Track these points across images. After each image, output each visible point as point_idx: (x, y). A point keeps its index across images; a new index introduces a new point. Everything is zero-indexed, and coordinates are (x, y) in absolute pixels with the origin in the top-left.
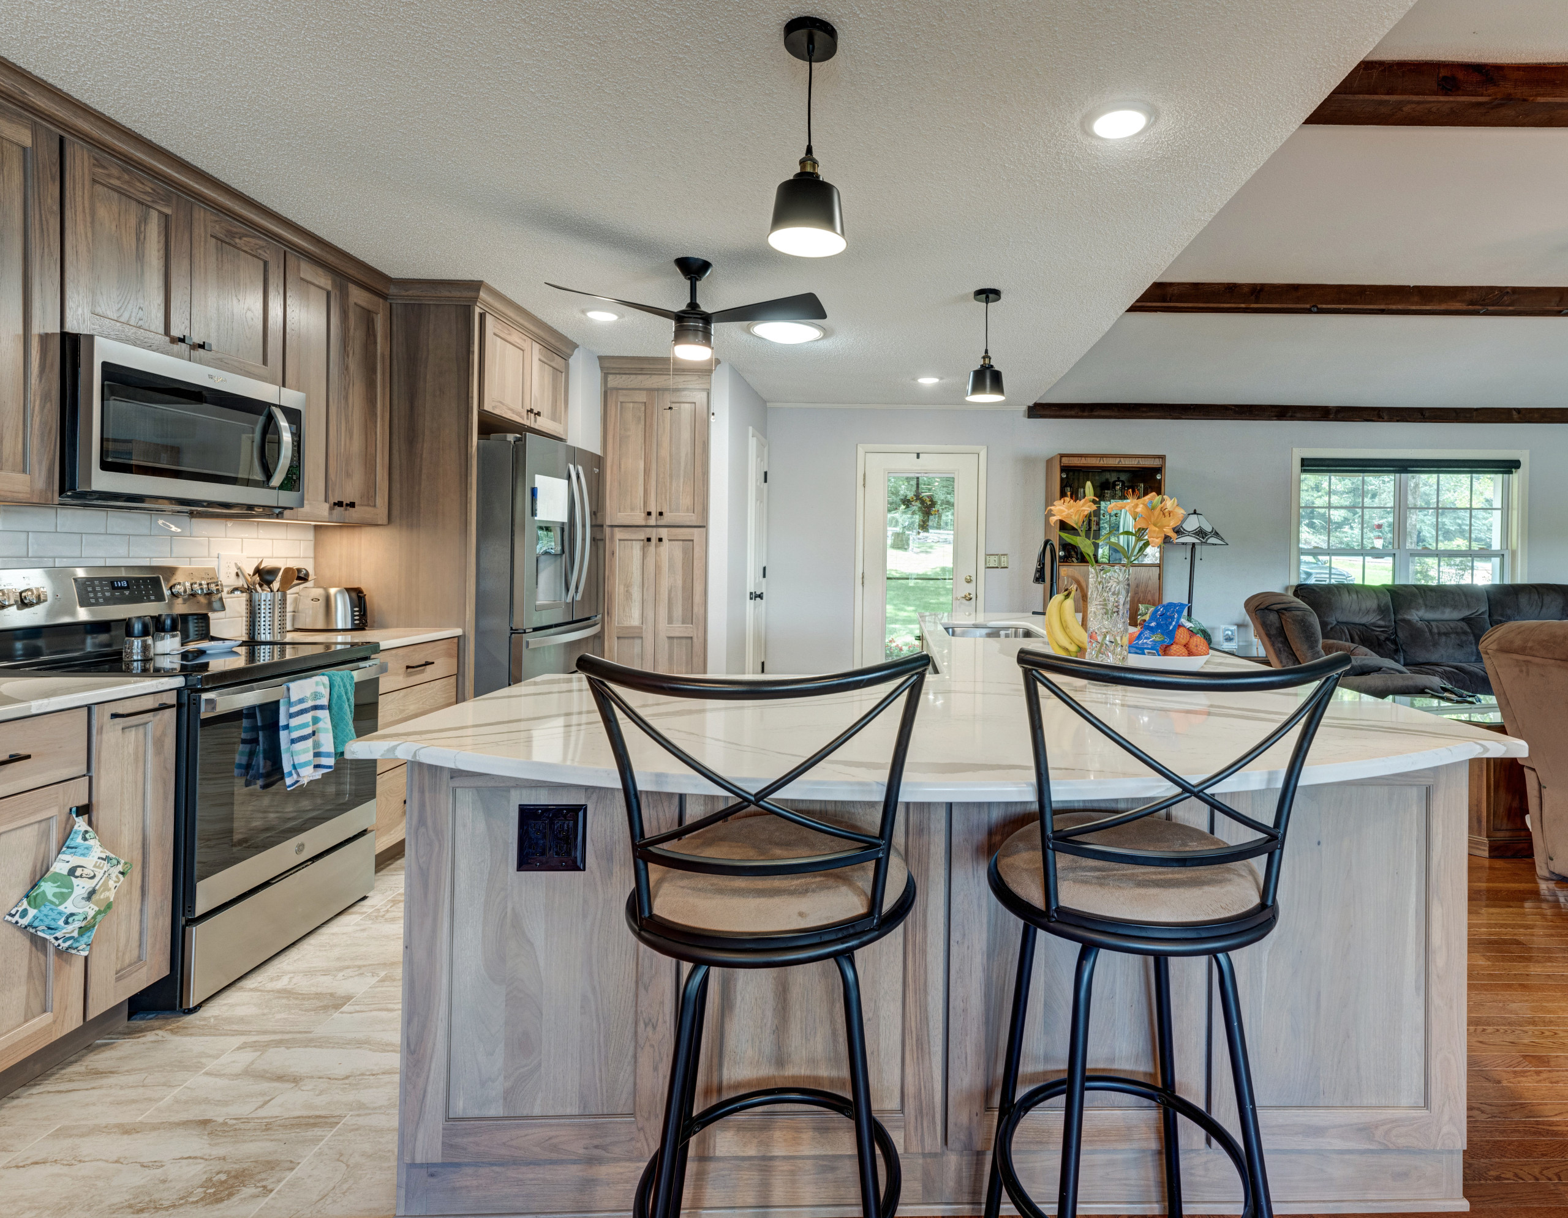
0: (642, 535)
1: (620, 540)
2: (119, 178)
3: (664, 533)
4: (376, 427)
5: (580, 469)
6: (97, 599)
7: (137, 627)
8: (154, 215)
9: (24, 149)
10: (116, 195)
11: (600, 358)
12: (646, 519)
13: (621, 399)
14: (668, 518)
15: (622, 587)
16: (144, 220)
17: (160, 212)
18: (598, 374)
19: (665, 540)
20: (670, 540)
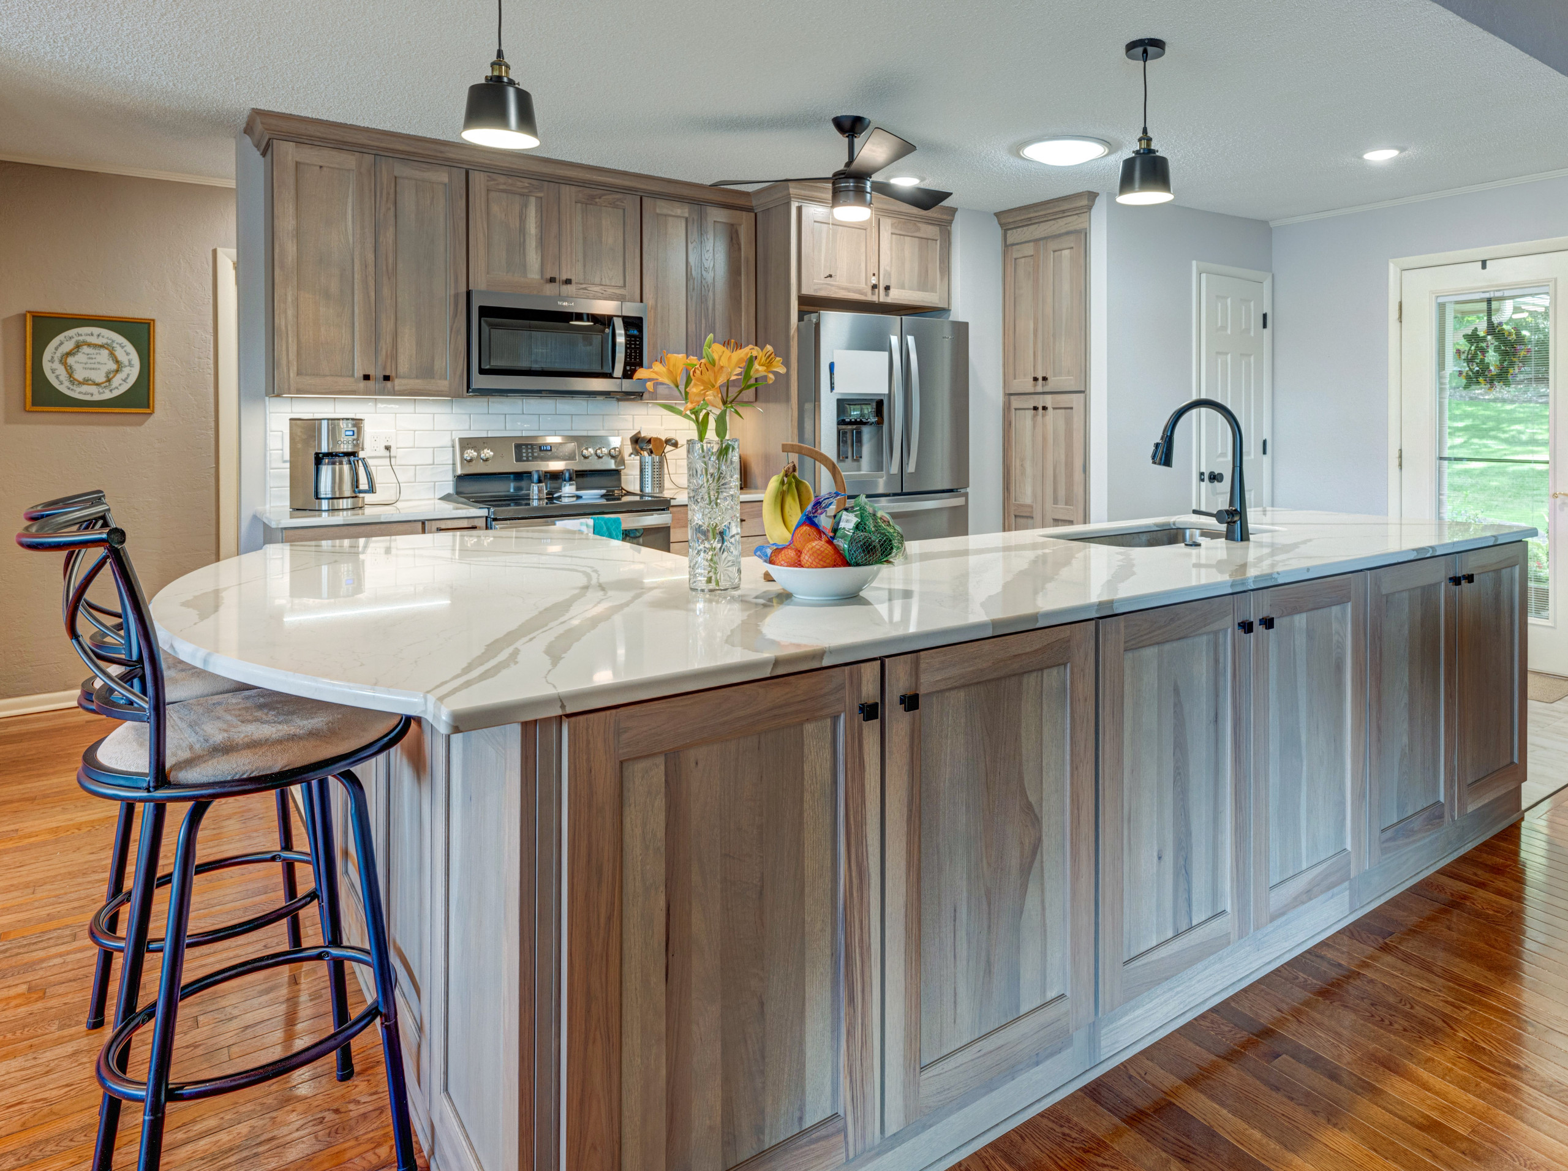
0: (1031, 402)
1: (1016, 409)
2: (505, 184)
3: (1048, 400)
4: (741, 320)
5: (911, 340)
6: (527, 457)
7: (535, 477)
8: (533, 200)
9: (445, 185)
10: (504, 195)
11: (998, 215)
12: (1035, 386)
13: (1015, 256)
14: (1053, 384)
15: (1018, 461)
16: (525, 206)
17: (536, 197)
18: (999, 231)
19: (1050, 410)
20: (1054, 408)
